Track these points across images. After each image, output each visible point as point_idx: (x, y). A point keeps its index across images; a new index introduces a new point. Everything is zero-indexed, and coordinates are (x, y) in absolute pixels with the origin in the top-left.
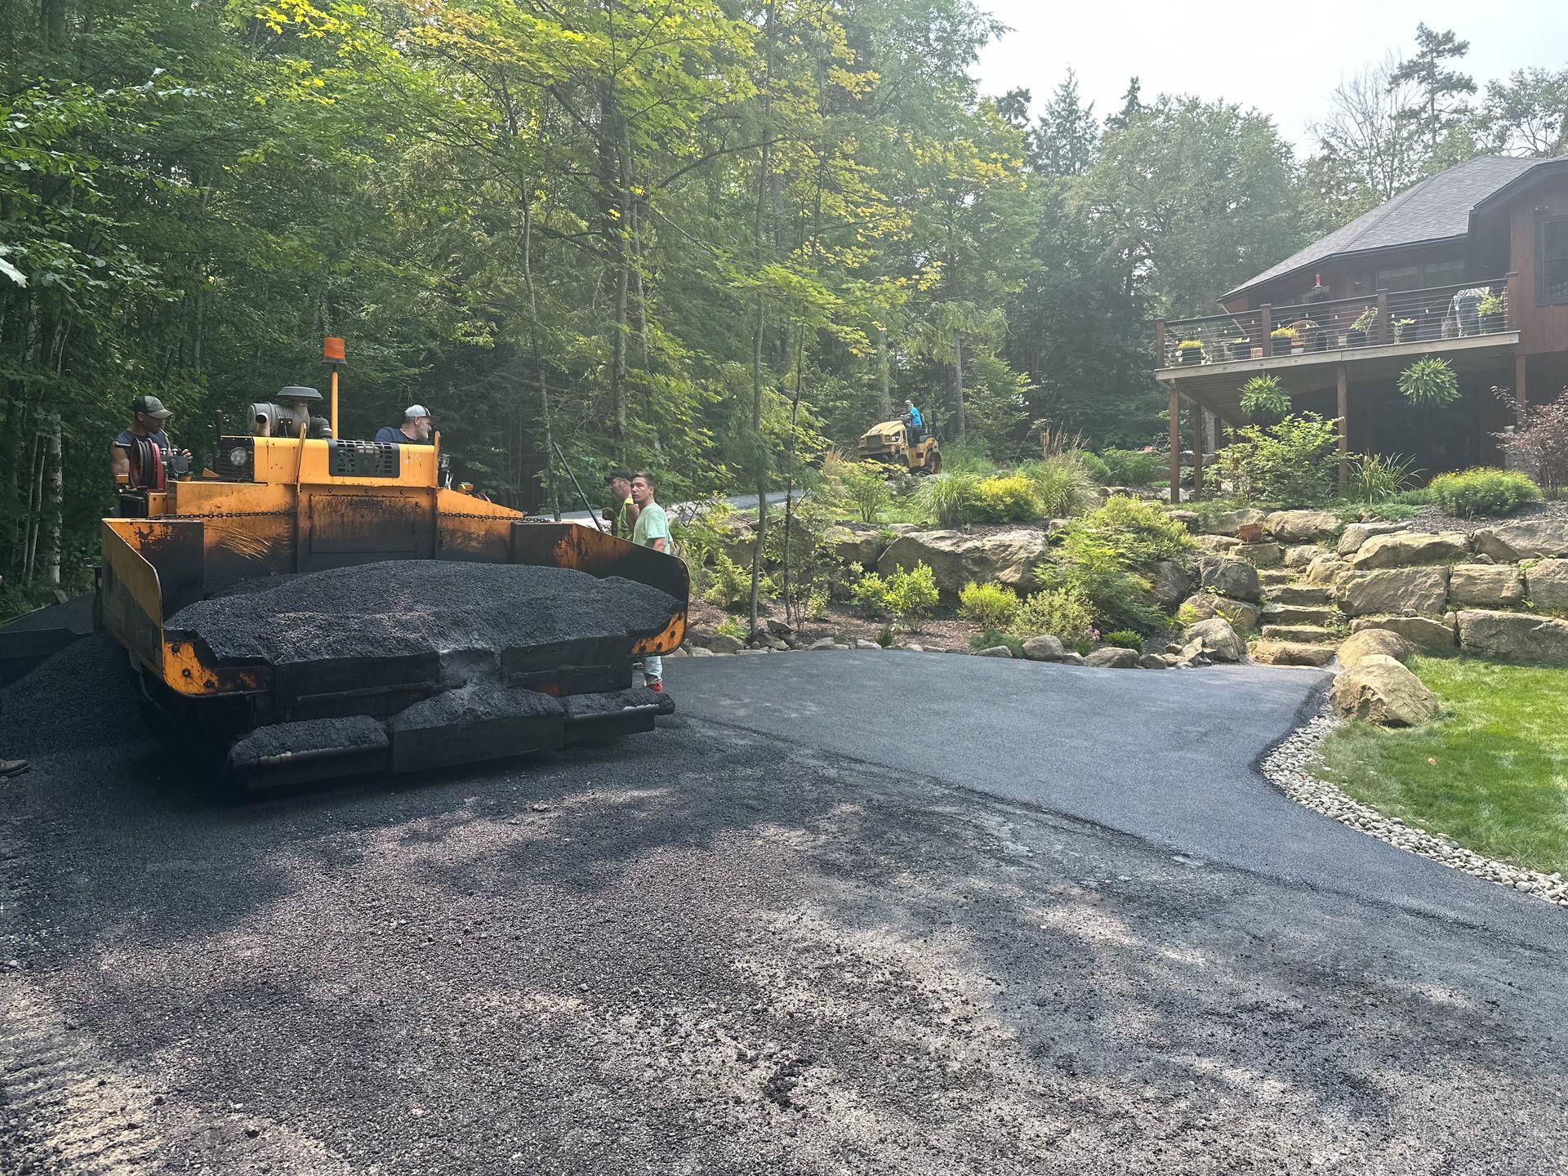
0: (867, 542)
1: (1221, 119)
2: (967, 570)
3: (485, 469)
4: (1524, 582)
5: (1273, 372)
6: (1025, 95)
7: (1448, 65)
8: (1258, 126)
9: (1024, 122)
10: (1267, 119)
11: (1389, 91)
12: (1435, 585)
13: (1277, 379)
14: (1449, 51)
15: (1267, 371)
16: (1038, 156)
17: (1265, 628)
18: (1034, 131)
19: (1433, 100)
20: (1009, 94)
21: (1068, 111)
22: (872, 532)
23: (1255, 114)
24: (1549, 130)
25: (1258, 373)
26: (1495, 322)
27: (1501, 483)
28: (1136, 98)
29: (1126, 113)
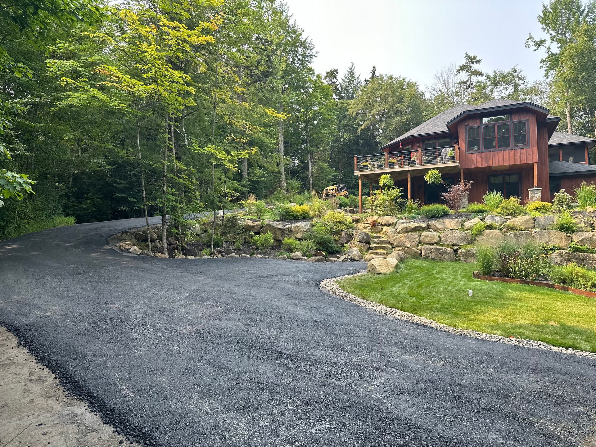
0: (257, 225)
1: (400, 83)
2: (286, 234)
3: (134, 200)
4: (440, 237)
5: (389, 173)
6: (336, 71)
7: (475, 67)
8: (412, 85)
9: (336, 80)
10: (415, 83)
11: (456, 75)
12: (416, 238)
13: (390, 175)
14: (475, 62)
15: (387, 173)
16: (341, 93)
17: (370, 251)
18: (340, 84)
19: (470, 78)
20: (331, 71)
21: (351, 77)
22: (259, 222)
23: (411, 81)
24: (505, 90)
25: (384, 173)
26: (453, 159)
27: (439, 208)
28: (375, 73)
29: (372, 78)
